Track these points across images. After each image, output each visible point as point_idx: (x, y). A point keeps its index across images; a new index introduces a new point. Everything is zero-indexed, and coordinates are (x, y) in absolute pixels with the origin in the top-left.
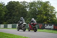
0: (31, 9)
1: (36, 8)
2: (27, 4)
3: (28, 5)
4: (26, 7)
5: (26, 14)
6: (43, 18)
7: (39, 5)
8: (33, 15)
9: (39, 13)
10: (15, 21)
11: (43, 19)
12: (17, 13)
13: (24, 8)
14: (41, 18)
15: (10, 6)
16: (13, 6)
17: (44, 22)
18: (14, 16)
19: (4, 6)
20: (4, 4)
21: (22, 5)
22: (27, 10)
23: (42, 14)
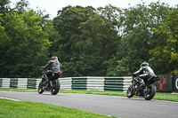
0: (132, 29)
1: (148, 26)
2: (118, 13)
3: (122, 19)
4: (115, 23)
5: (115, 46)
6: (170, 58)
7: (156, 18)
8: (138, 49)
9: (156, 43)
10: (83, 68)
11: (171, 61)
12: (89, 41)
13: (108, 26)
14: (161, 58)
15: (66, 21)
16: (76, 22)
17: (173, 69)
18: (78, 51)
19: (47, 21)
20: (47, 16)
21: (103, 17)
22: (120, 33)
23: (166, 45)
